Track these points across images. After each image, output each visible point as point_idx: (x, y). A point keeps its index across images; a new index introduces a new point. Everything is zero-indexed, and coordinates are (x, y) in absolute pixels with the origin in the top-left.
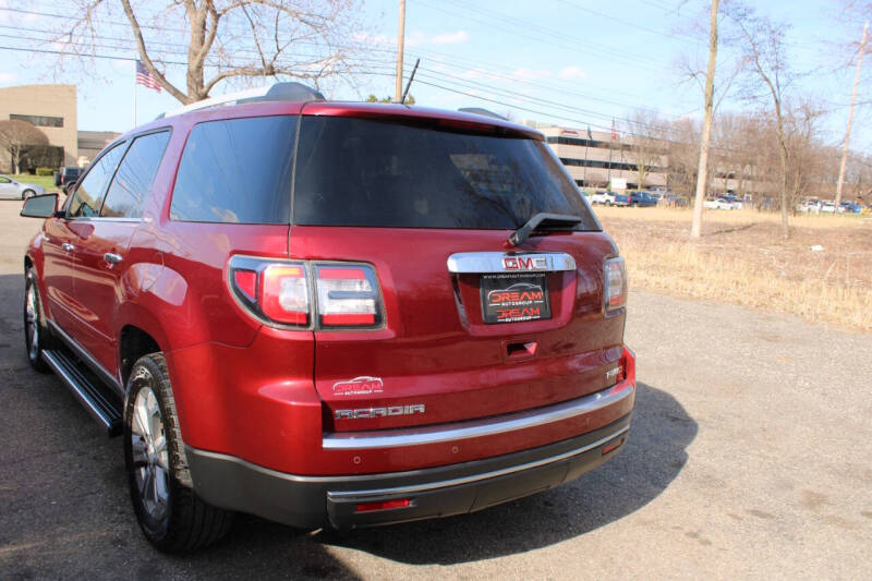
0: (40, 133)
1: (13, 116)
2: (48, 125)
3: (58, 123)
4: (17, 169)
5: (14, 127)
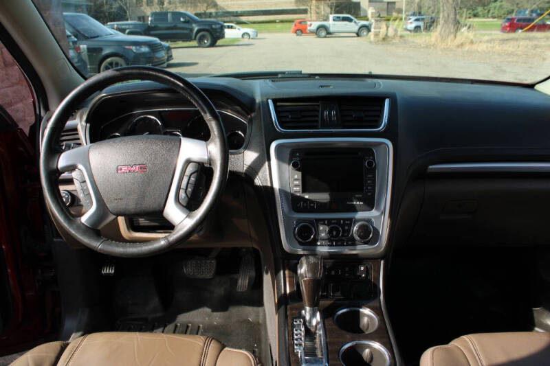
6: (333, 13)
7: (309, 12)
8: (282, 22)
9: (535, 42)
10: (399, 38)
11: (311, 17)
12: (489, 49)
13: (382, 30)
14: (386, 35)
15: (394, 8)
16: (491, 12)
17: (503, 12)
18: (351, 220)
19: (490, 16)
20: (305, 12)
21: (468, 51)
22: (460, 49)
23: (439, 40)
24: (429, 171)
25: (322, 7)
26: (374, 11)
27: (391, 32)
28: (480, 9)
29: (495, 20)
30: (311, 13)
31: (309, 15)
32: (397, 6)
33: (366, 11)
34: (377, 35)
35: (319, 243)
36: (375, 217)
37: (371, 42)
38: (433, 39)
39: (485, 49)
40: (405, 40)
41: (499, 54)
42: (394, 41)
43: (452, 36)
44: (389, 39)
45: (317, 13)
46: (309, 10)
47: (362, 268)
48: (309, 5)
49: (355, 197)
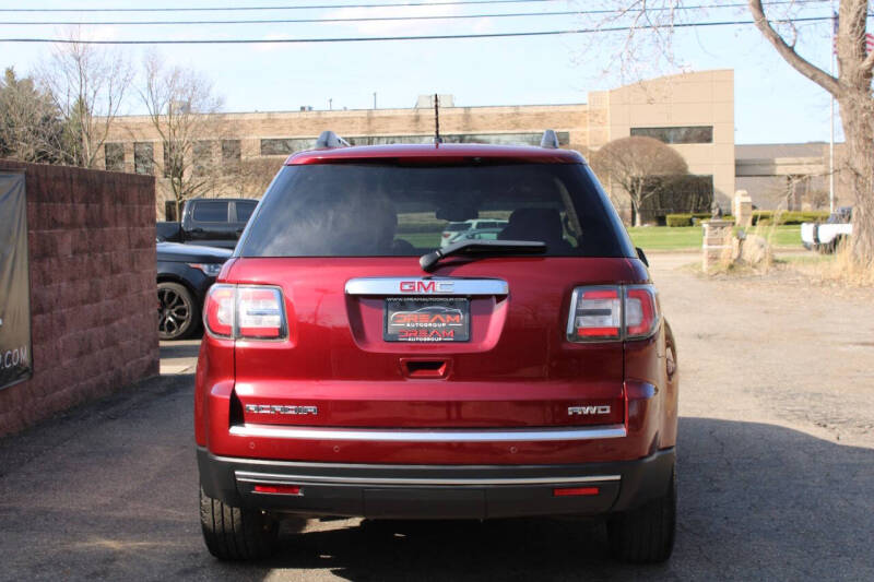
0: (673, 155)
1: (634, 131)
2: (686, 140)
3: (704, 135)
4: (638, 216)
5: (634, 147)
6: (638, 205)
10: (768, 265)
13: (726, 247)
14: (738, 259)
33: (729, 202)
42: (756, 273)
44: (743, 268)
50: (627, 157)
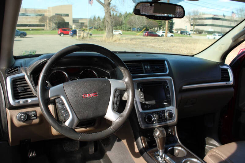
3: (67, 15)
4: (57, 29)
6: (57, 27)
7: (45, 26)
8: (32, 30)
9: (142, 40)
10: (89, 38)
11: (47, 28)
12: (127, 42)
13: (81, 34)
14: (84, 37)
15: (84, 25)
16: (122, 28)
17: (127, 28)
18: (164, 111)
19: (122, 29)
20: (44, 26)
21: (118, 43)
22: (115, 43)
23: (106, 39)
24: (183, 88)
25: (52, 24)
26: (75, 26)
27: (85, 35)
28: (118, 27)
29: (125, 31)
30: (46, 26)
31: (46, 27)
32: (85, 24)
33: (72, 27)
34: (79, 36)
35: (154, 122)
36: (172, 109)
37: (77, 39)
38: (104, 38)
39: (125, 43)
40: (91, 39)
41: (131, 45)
42: (87, 39)
43: (112, 37)
44: (85, 38)
45: (49, 26)
46: (46, 25)
47: (170, 130)
48: (46, 23)
49: (164, 101)
50: (55, 18)
